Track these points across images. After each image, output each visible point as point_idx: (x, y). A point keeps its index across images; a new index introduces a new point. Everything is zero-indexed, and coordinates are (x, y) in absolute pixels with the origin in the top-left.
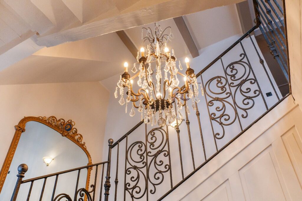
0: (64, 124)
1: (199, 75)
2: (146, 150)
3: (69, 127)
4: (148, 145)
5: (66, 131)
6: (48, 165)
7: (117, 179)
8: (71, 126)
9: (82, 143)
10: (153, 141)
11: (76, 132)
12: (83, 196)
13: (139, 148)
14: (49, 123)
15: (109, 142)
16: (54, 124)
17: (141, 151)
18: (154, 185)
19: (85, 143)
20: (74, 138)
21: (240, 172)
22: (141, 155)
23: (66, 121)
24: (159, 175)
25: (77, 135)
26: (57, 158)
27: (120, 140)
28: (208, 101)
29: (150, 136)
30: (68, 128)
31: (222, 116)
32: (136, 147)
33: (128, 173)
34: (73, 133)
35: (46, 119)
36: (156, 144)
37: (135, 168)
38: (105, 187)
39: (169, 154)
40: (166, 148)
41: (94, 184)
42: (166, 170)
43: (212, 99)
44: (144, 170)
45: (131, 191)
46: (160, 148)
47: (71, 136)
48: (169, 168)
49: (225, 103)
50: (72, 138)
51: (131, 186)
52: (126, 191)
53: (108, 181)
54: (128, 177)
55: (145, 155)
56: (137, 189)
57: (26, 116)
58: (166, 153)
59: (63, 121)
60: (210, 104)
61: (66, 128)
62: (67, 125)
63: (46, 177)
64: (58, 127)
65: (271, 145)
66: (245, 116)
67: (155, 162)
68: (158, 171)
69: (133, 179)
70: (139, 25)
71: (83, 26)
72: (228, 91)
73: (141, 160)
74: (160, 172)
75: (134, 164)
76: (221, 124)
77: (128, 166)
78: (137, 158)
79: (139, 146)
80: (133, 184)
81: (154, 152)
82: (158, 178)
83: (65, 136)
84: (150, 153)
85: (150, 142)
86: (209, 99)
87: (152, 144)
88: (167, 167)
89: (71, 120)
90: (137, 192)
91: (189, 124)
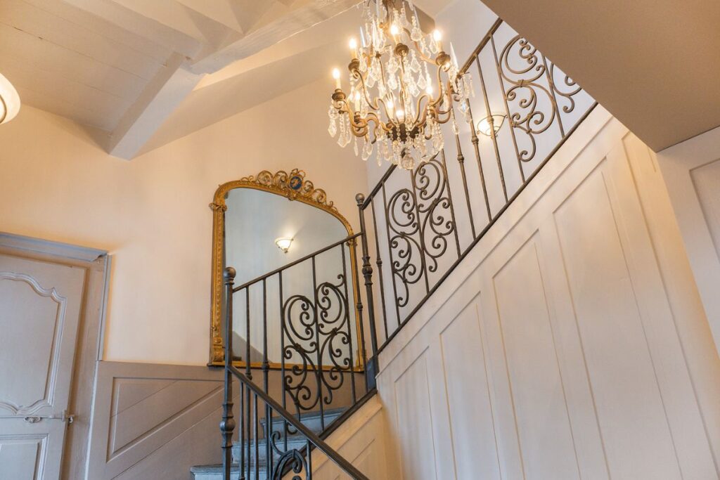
0: (286, 180)
1: (489, 38)
2: (415, 203)
3: (296, 182)
4: (418, 192)
5: (294, 191)
6: (286, 252)
7: (379, 258)
8: (299, 179)
9: (328, 203)
10: (424, 185)
11: (312, 188)
12: (327, 294)
13: (404, 201)
14: (260, 184)
15: (357, 200)
16: (269, 184)
17: (409, 205)
18: (433, 258)
19: (334, 203)
20: (311, 198)
21: (556, 214)
22: (410, 213)
23: (288, 172)
24: (440, 241)
25: (315, 191)
26: (299, 236)
27: (374, 193)
28: (506, 91)
29: (418, 177)
30: (295, 185)
31: (530, 116)
32: (400, 201)
33: (394, 245)
34: (307, 191)
35: (254, 180)
36: (430, 190)
37: (403, 235)
38: (364, 274)
39: (450, 204)
40: (445, 194)
41: (343, 273)
42: (449, 230)
43: (514, 85)
44: (417, 237)
45: (401, 273)
46: (436, 196)
47: (304, 197)
48: (453, 227)
49: (537, 90)
50: (308, 200)
51: (402, 266)
52: (396, 275)
53: (367, 264)
54: (395, 252)
55: (414, 211)
56: (410, 269)
57: (222, 183)
58: (446, 201)
59: (284, 174)
60: (510, 97)
61: (291, 186)
62: (292, 179)
63: (264, 278)
64: (279, 188)
65: (605, 158)
66: (570, 107)
67: (432, 221)
68: (437, 235)
69: (402, 255)
70: (324, 19)
71: (246, 37)
72: (540, 62)
73: (410, 221)
74: (441, 235)
75: (400, 229)
76: (529, 131)
77: (393, 234)
78: (403, 219)
79: (404, 197)
80: (403, 262)
81: (427, 204)
82: (439, 246)
83: (295, 199)
84: (423, 206)
85: (420, 187)
86: (508, 86)
87: (423, 191)
88: (450, 225)
89: (297, 169)
90: (410, 274)
91: (477, 144)
